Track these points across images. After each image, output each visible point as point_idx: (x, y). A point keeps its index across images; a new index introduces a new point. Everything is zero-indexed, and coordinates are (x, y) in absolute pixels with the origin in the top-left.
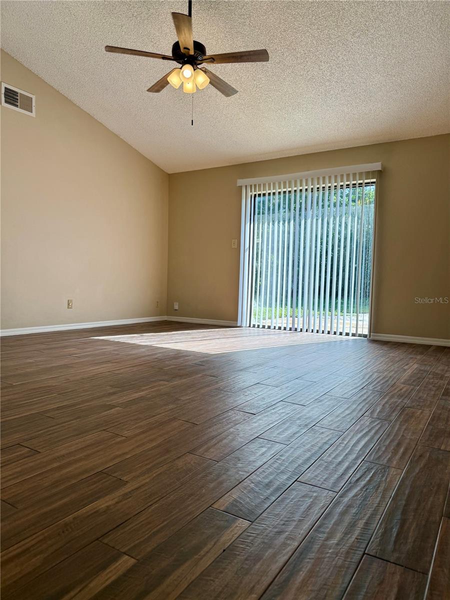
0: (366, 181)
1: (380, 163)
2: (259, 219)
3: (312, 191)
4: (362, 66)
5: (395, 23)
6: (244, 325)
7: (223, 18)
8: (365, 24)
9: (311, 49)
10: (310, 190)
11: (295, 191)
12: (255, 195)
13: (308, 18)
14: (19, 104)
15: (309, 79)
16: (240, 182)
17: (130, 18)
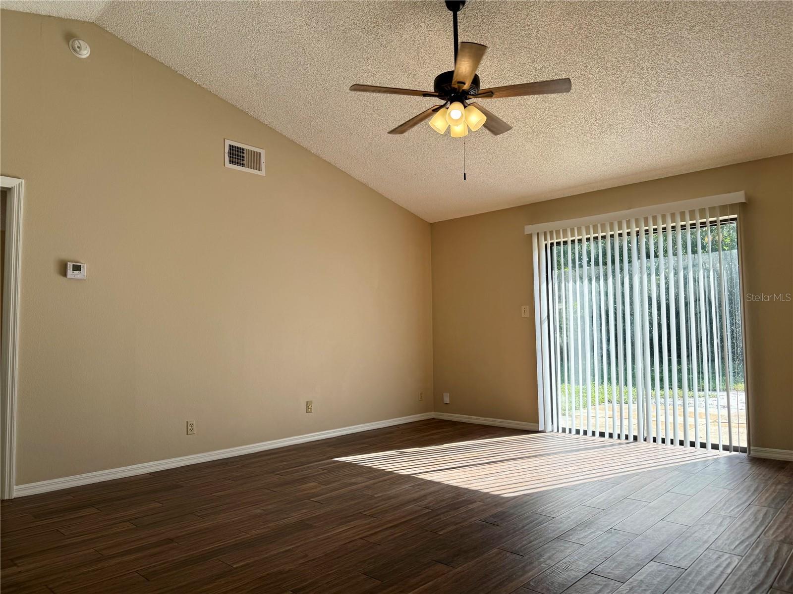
0: (722, 218)
1: (742, 193)
2: (559, 276)
3: (637, 235)
4: (706, 68)
5: (757, 6)
6: (549, 428)
7: (500, 33)
8: (710, 14)
9: (628, 55)
10: (634, 234)
11: (612, 236)
12: (552, 244)
13: (622, 17)
14: (245, 162)
15: (626, 93)
16: (529, 229)
17: (377, 48)
